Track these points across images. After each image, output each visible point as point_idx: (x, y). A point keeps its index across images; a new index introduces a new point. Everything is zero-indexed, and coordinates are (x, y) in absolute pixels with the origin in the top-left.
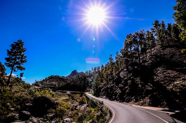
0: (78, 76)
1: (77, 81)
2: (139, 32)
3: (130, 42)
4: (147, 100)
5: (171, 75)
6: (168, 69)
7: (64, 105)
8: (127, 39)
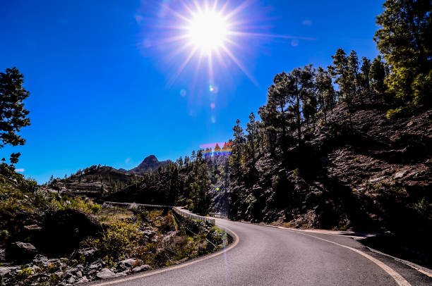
0: (160, 169)
1: (157, 180)
2: (303, 70)
3: (280, 90)
4: (311, 216)
5: (362, 165)
6: (358, 152)
7: (122, 230)
8: (275, 85)
